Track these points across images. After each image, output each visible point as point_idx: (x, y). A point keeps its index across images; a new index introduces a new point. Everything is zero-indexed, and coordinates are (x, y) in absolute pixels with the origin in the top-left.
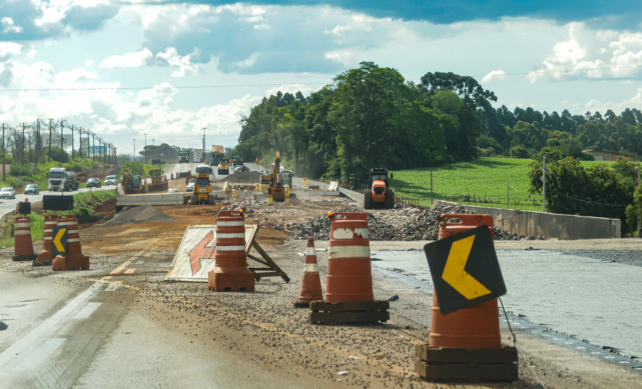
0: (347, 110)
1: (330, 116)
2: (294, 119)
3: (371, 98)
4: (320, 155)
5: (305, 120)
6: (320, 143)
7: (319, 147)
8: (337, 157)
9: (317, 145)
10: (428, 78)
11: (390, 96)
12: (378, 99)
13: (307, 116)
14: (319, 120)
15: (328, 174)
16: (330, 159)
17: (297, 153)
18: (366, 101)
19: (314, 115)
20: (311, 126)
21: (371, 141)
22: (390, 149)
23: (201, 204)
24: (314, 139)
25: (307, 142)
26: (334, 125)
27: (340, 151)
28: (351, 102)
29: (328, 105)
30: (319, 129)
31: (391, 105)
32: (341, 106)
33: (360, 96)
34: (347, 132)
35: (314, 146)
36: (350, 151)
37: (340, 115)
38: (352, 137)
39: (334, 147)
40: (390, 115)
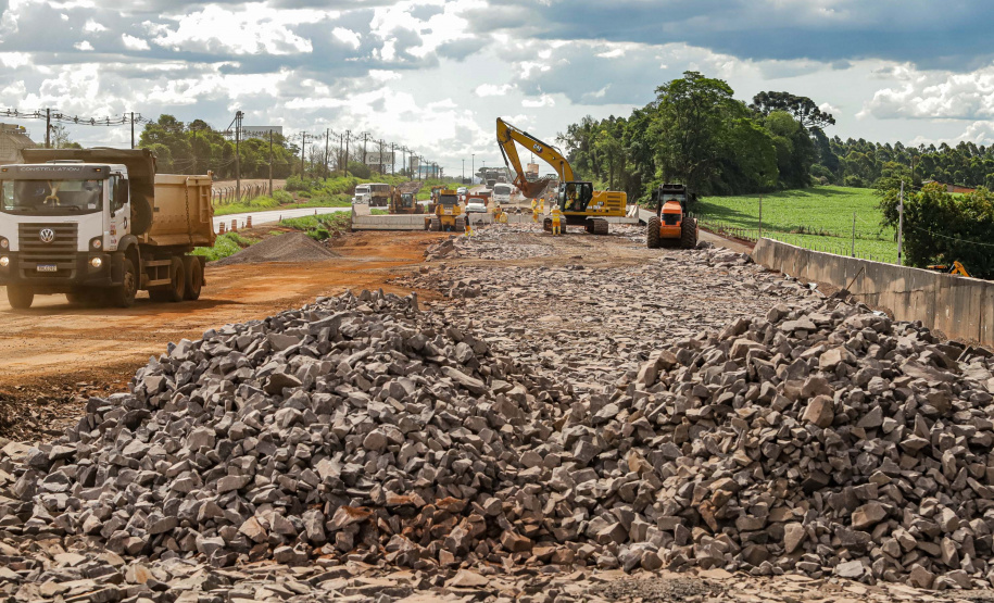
0: (667, 125)
1: (649, 131)
2: (610, 136)
3: (695, 113)
4: (638, 177)
5: (623, 138)
6: (637, 163)
7: (636, 169)
8: (655, 179)
9: (634, 166)
10: (762, 98)
11: (717, 110)
12: (703, 114)
13: (624, 133)
14: (638, 138)
15: (645, 198)
16: (646, 182)
17: (612, 174)
18: (690, 115)
19: (632, 132)
20: (628, 145)
21: (694, 162)
22: (717, 173)
23: (445, 230)
24: (631, 160)
25: (623, 161)
26: (653, 142)
27: (659, 173)
28: (674, 117)
29: (648, 120)
30: (637, 148)
31: (717, 122)
32: (661, 121)
33: (683, 109)
34: (667, 150)
35: (630, 166)
36: (668, 172)
37: (660, 132)
38: (673, 157)
39: (653, 168)
40: (715, 132)
